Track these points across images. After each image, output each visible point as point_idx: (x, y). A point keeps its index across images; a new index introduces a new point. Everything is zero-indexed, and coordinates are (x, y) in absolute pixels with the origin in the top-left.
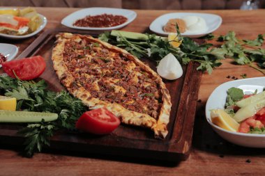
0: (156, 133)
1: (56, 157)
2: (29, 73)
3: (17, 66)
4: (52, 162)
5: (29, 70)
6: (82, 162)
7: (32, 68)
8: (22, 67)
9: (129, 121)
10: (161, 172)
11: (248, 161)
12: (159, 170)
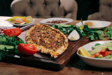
0: (52, 56)
1: (8, 64)
2: (13, 34)
3: (9, 31)
4: (5, 65)
5: (13, 33)
6: (17, 66)
7: (15, 32)
8: (11, 32)
9: (43, 52)
10: (50, 73)
11: (93, 73)
12: (49, 72)
